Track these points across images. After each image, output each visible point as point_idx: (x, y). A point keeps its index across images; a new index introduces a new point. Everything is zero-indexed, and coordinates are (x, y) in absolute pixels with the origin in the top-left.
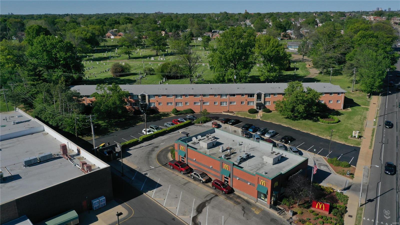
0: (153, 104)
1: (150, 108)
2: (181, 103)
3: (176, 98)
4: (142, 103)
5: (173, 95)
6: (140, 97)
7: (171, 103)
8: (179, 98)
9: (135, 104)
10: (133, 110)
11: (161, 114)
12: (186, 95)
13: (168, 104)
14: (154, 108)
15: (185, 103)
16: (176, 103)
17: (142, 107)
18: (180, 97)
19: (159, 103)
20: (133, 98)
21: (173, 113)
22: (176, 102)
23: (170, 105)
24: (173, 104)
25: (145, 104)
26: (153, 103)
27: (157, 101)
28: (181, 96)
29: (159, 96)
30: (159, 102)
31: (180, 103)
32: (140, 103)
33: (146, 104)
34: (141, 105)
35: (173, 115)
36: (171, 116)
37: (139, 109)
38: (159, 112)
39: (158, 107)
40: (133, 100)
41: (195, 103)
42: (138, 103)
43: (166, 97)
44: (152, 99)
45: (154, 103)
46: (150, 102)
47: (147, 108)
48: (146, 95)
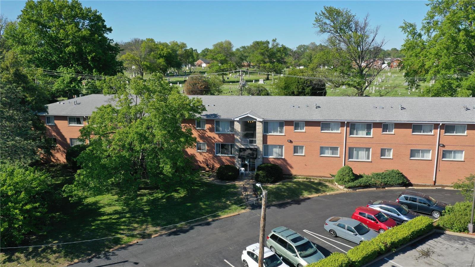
0: (276, 150)
1: (265, 160)
2: (368, 149)
3: (351, 133)
4: (243, 147)
5: (342, 124)
6: (238, 127)
7: (334, 149)
8: (362, 134)
9: (223, 147)
10: (217, 166)
11: (298, 183)
12: (384, 126)
13: (322, 150)
14: (279, 162)
15: (379, 152)
16: (351, 150)
17: (243, 158)
18: (363, 130)
19: (296, 149)
20: (217, 130)
21: (341, 181)
22: (351, 146)
23: (328, 153)
24: (341, 152)
25: (251, 149)
26: (275, 146)
27: (291, 142)
28: (369, 126)
29: (296, 124)
30: (294, 144)
31: (361, 149)
32: (238, 144)
33: (256, 150)
34: (241, 150)
35: (341, 189)
36: (332, 190)
37: (233, 163)
38: (291, 175)
39: (289, 161)
40: (217, 137)
41: (413, 153)
42: (232, 146)
43: (320, 128)
44: (274, 135)
45: (281, 147)
46: (268, 143)
47: (258, 162)
48: (258, 119)
